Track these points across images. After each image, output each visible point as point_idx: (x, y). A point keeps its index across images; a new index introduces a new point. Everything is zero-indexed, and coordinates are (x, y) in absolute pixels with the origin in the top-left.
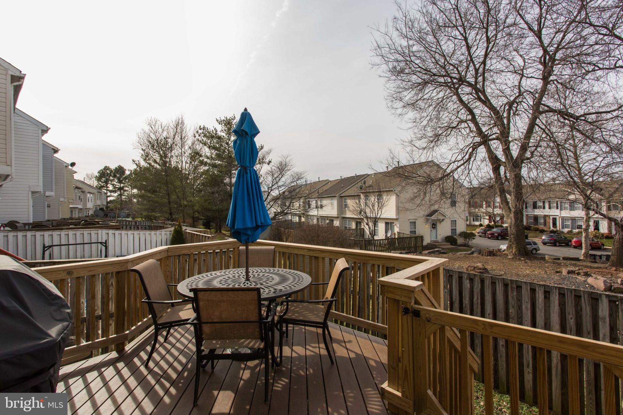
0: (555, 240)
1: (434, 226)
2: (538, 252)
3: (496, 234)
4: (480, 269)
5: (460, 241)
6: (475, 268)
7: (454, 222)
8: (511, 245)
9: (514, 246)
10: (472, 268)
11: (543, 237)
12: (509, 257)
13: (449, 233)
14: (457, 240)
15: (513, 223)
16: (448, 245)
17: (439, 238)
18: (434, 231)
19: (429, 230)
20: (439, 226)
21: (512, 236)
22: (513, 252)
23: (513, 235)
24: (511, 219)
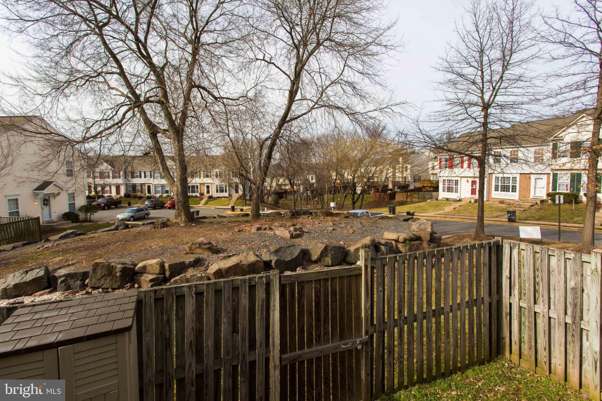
1: (46, 202)
3: (103, 205)
5: (82, 216)
7: (72, 196)
9: (183, 214)
11: (146, 203)
13: (66, 210)
14: (79, 216)
17: (54, 217)
18: (46, 209)
19: (40, 208)
20: (53, 202)
21: (180, 204)
22: (183, 219)
24: (177, 187)
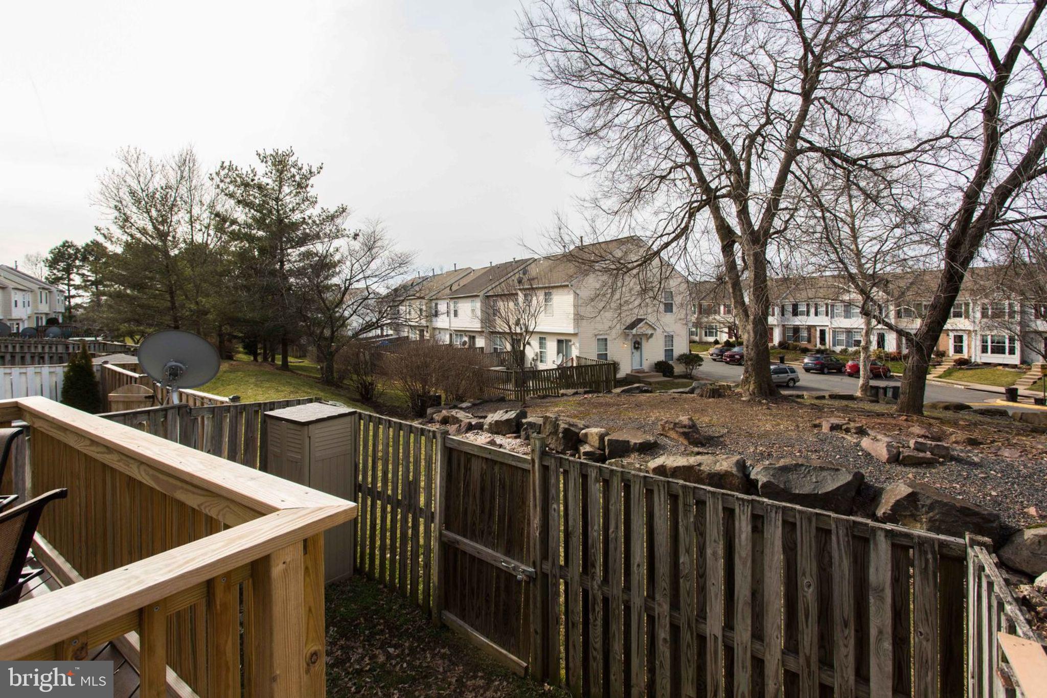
0: (822, 364)
1: (637, 346)
2: (797, 384)
3: (737, 357)
4: (685, 427)
5: (679, 369)
6: (675, 424)
7: (670, 339)
8: (747, 378)
9: (752, 380)
10: (672, 426)
11: (806, 360)
12: (744, 399)
13: (662, 358)
14: (673, 368)
15: (752, 340)
16: (658, 377)
17: (646, 365)
18: (637, 354)
19: (630, 352)
20: (646, 346)
21: (749, 363)
22: (751, 389)
23: (751, 360)
24: (749, 333)
